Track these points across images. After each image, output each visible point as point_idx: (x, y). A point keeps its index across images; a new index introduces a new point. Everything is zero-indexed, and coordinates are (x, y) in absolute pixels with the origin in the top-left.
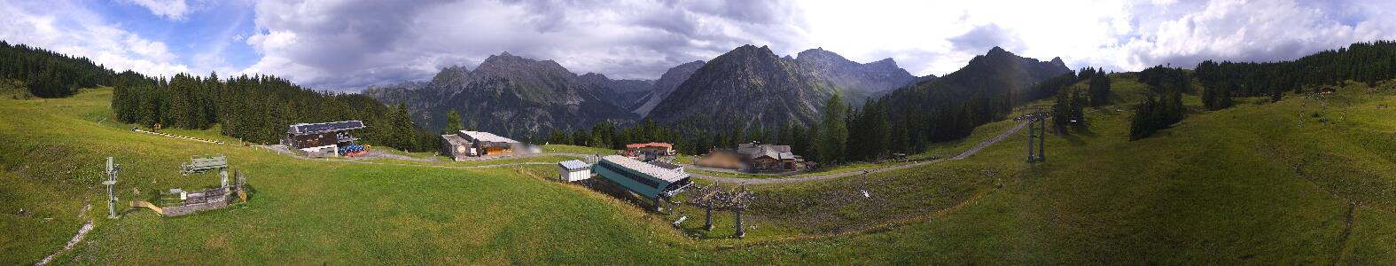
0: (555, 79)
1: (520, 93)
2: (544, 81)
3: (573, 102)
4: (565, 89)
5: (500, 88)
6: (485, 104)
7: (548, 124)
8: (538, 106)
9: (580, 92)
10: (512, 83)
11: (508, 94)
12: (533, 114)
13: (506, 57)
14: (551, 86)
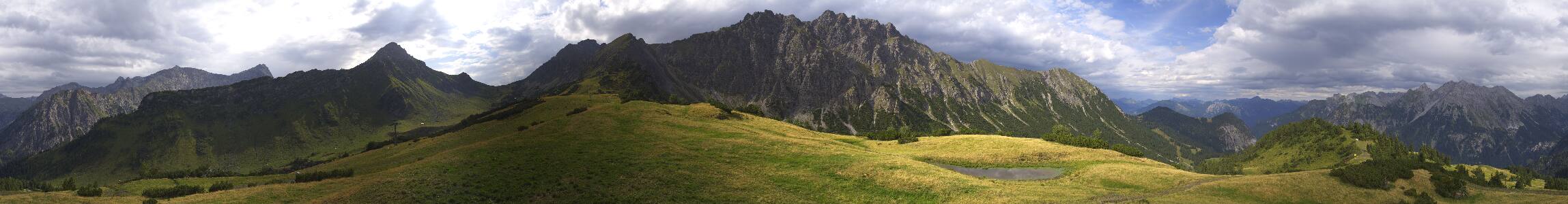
0: (1501, 105)
1: (1470, 119)
2: (1492, 108)
3: (1514, 127)
4: (1508, 116)
5: (1456, 112)
6: (1443, 127)
7: (1490, 146)
8: (1483, 130)
9: (1521, 117)
10: (1465, 110)
11: (1462, 119)
12: (1479, 137)
13: (1463, 86)
14: (1497, 112)
